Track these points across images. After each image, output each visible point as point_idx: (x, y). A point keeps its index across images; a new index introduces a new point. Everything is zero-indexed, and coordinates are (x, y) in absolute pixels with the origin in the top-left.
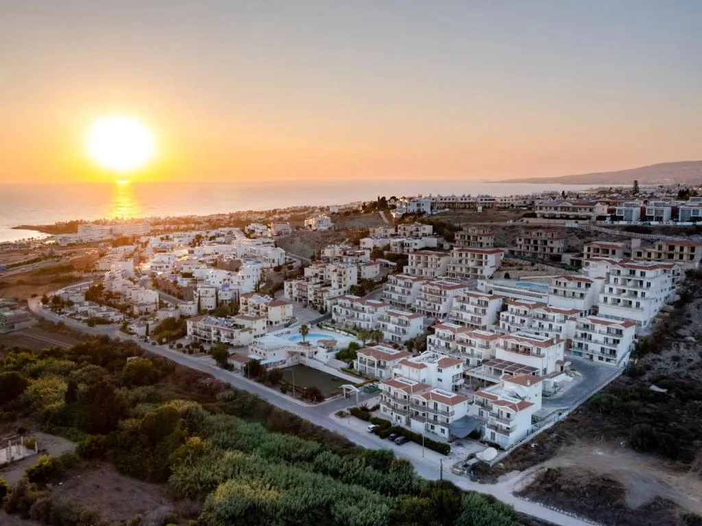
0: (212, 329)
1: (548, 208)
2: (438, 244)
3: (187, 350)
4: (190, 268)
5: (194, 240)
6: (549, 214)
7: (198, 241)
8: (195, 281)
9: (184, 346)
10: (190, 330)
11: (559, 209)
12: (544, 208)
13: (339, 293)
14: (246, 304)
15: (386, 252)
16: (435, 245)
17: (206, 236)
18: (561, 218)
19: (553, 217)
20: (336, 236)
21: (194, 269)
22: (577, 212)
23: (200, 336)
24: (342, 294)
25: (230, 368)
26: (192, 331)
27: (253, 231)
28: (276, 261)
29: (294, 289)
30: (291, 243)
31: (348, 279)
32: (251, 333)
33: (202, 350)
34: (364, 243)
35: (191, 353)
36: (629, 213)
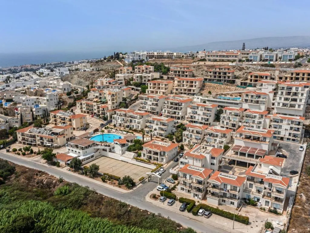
0: (36, 136)
1: (213, 56)
2: (160, 76)
3: (20, 152)
4: (10, 96)
5: (6, 79)
6: (213, 59)
7: (9, 80)
8: (15, 104)
9: (18, 150)
10: (20, 137)
11: (219, 56)
12: (210, 56)
13: (114, 107)
14: (55, 117)
15: (131, 82)
16: (159, 77)
17: (14, 77)
18: (220, 61)
19: (216, 61)
20: (98, 74)
21: (13, 97)
22: (228, 58)
23: (27, 141)
24: (115, 108)
25: (57, 164)
26: (21, 138)
27: (43, 73)
28: (66, 89)
29: (84, 106)
30: (72, 78)
31: (118, 98)
32: (64, 137)
33: (32, 152)
34: (119, 77)
35: (24, 154)
36: (255, 58)
